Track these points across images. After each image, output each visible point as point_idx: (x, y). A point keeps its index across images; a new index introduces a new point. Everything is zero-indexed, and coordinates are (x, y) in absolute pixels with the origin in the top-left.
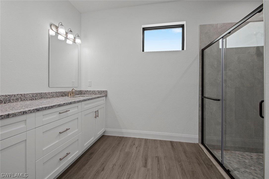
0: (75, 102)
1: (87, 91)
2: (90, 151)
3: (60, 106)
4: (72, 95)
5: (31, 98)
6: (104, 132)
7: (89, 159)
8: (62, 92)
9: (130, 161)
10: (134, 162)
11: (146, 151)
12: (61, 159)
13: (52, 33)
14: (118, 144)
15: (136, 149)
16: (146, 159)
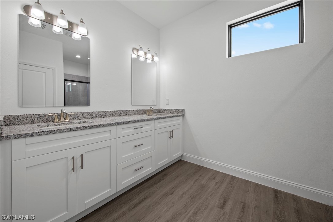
0: (148, 120)
1: (165, 109)
2: (164, 173)
3: (134, 122)
4: (150, 113)
5: (119, 115)
6: (182, 156)
7: (162, 179)
8: (142, 110)
9: (203, 195)
10: (208, 198)
11: (229, 190)
12: (135, 170)
13: (134, 56)
14: (195, 173)
15: (215, 184)
16: (225, 200)
